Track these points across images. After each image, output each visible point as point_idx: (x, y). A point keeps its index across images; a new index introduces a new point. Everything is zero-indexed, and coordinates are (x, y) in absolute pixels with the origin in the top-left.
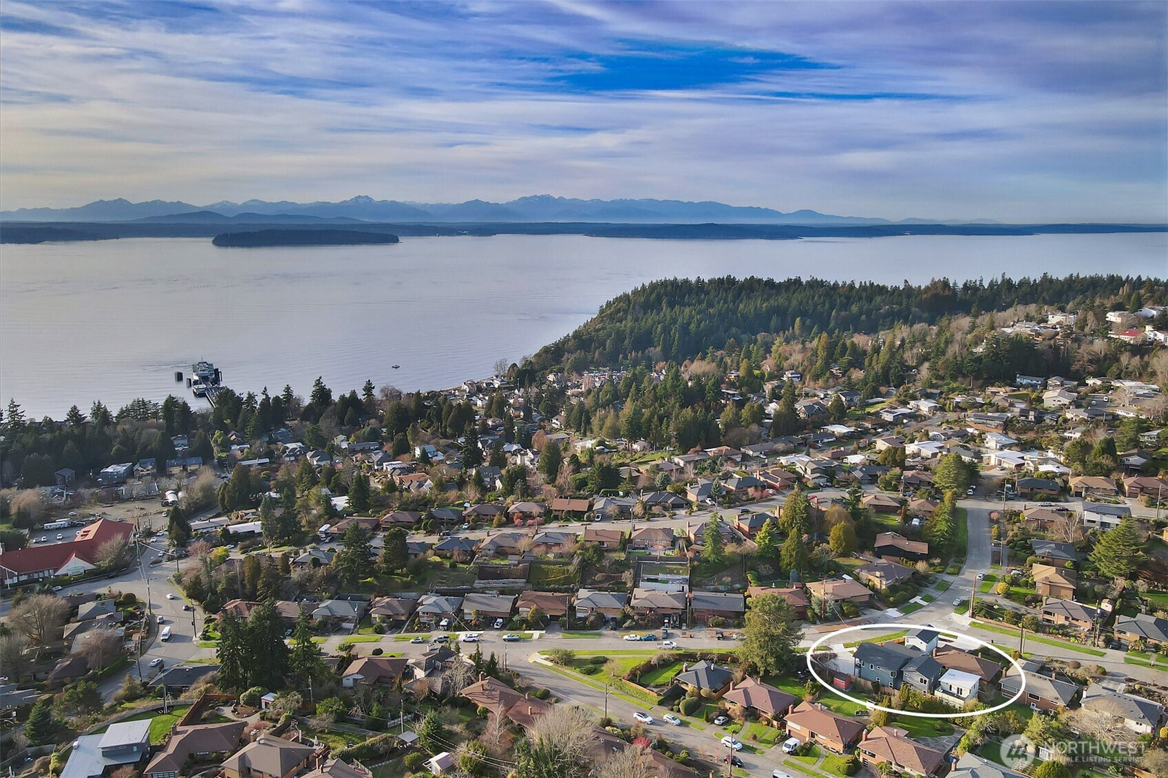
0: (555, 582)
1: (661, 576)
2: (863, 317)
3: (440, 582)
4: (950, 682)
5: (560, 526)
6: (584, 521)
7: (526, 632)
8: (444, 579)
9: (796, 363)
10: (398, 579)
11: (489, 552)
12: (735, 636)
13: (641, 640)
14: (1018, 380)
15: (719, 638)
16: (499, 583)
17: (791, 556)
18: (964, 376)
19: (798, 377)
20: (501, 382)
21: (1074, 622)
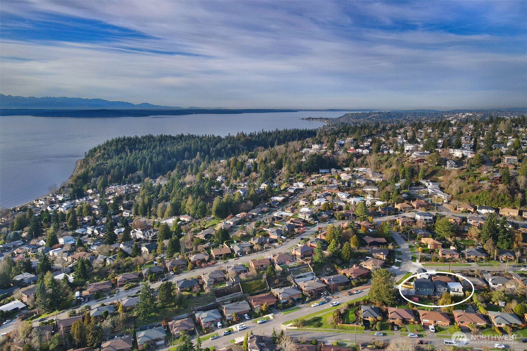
0: (257, 289)
1: (301, 274)
2: (223, 150)
3: (196, 305)
4: (454, 287)
5: (225, 263)
6: (234, 258)
7: (264, 317)
8: (198, 302)
9: (222, 172)
10: (170, 309)
11: (211, 283)
12: (355, 292)
13: (320, 305)
14: (320, 171)
15: (350, 295)
16: (229, 297)
17: (348, 253)
18: (302, 171)
19: (224, 178)
20: (63, 196)
21: (453, 256)
